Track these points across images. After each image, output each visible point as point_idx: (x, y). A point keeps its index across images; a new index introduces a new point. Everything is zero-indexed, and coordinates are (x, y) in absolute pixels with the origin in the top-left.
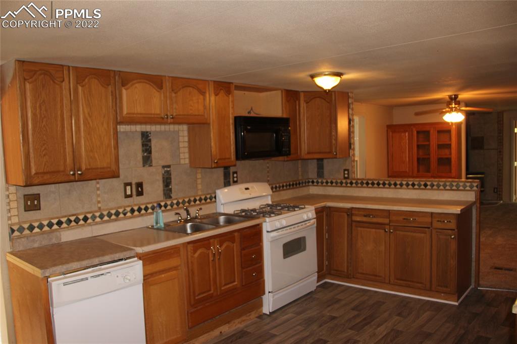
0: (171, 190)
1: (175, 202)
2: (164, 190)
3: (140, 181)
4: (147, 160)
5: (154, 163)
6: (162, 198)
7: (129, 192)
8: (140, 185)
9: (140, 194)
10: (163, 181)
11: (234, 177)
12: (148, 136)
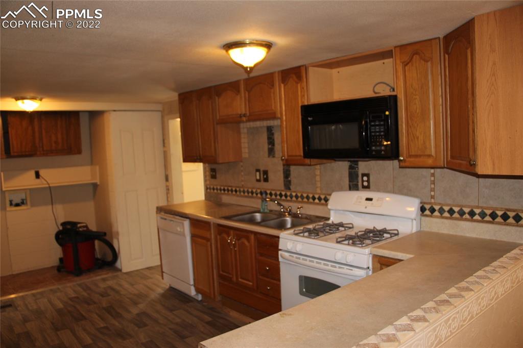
0: (290, 182)
1: (294, 194)
2: (284, 181)
3: (266, 169)
4: (271, 152)
5: (276, 155)
6: (283, 188)
7: (258, 178)
8: (266, 173)
9: (266, 180)
10: (284, 172)
11: (363, 181)
12: (271, 130)
